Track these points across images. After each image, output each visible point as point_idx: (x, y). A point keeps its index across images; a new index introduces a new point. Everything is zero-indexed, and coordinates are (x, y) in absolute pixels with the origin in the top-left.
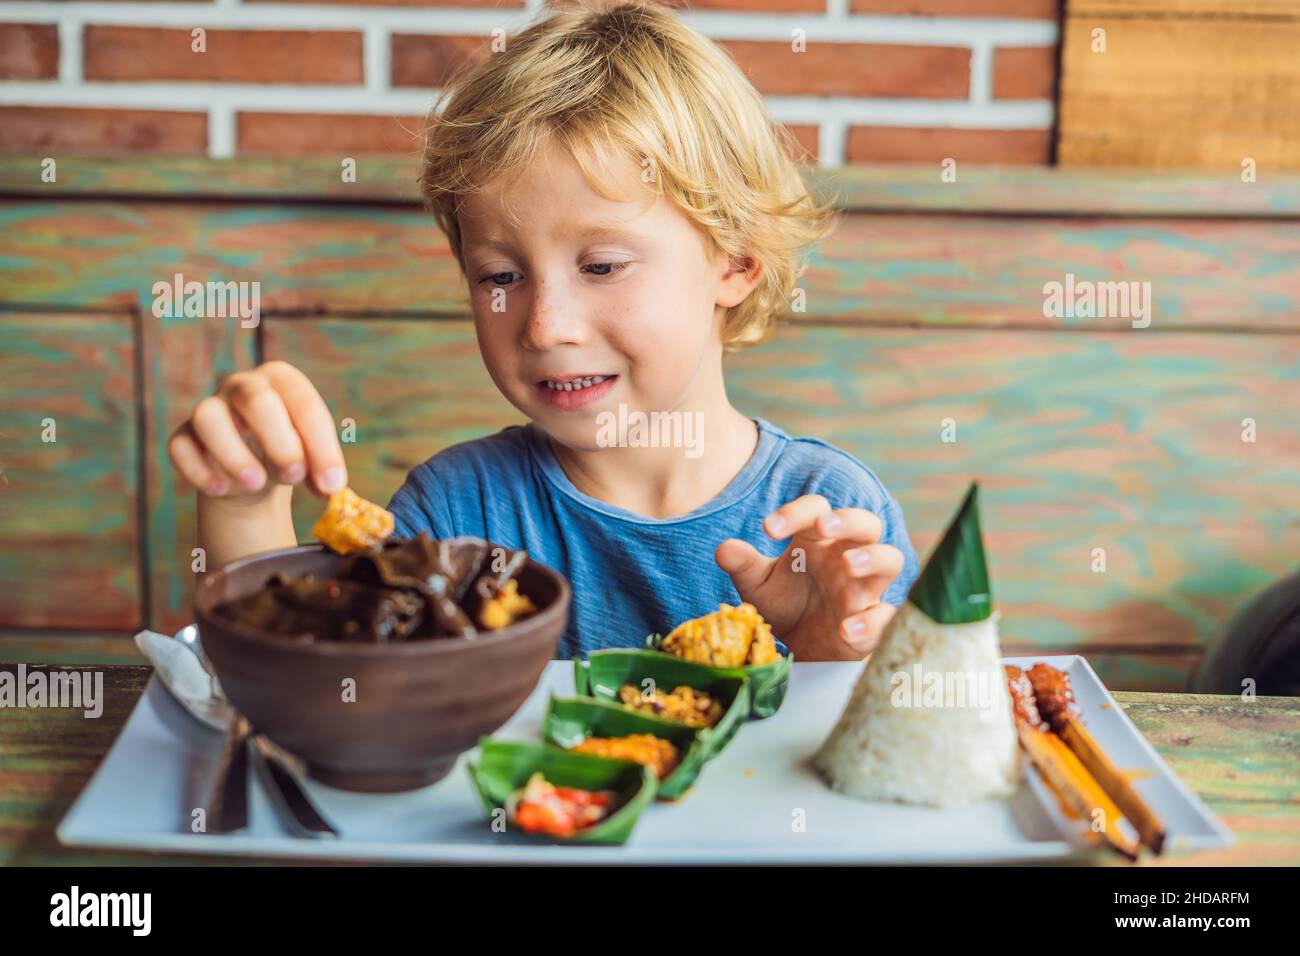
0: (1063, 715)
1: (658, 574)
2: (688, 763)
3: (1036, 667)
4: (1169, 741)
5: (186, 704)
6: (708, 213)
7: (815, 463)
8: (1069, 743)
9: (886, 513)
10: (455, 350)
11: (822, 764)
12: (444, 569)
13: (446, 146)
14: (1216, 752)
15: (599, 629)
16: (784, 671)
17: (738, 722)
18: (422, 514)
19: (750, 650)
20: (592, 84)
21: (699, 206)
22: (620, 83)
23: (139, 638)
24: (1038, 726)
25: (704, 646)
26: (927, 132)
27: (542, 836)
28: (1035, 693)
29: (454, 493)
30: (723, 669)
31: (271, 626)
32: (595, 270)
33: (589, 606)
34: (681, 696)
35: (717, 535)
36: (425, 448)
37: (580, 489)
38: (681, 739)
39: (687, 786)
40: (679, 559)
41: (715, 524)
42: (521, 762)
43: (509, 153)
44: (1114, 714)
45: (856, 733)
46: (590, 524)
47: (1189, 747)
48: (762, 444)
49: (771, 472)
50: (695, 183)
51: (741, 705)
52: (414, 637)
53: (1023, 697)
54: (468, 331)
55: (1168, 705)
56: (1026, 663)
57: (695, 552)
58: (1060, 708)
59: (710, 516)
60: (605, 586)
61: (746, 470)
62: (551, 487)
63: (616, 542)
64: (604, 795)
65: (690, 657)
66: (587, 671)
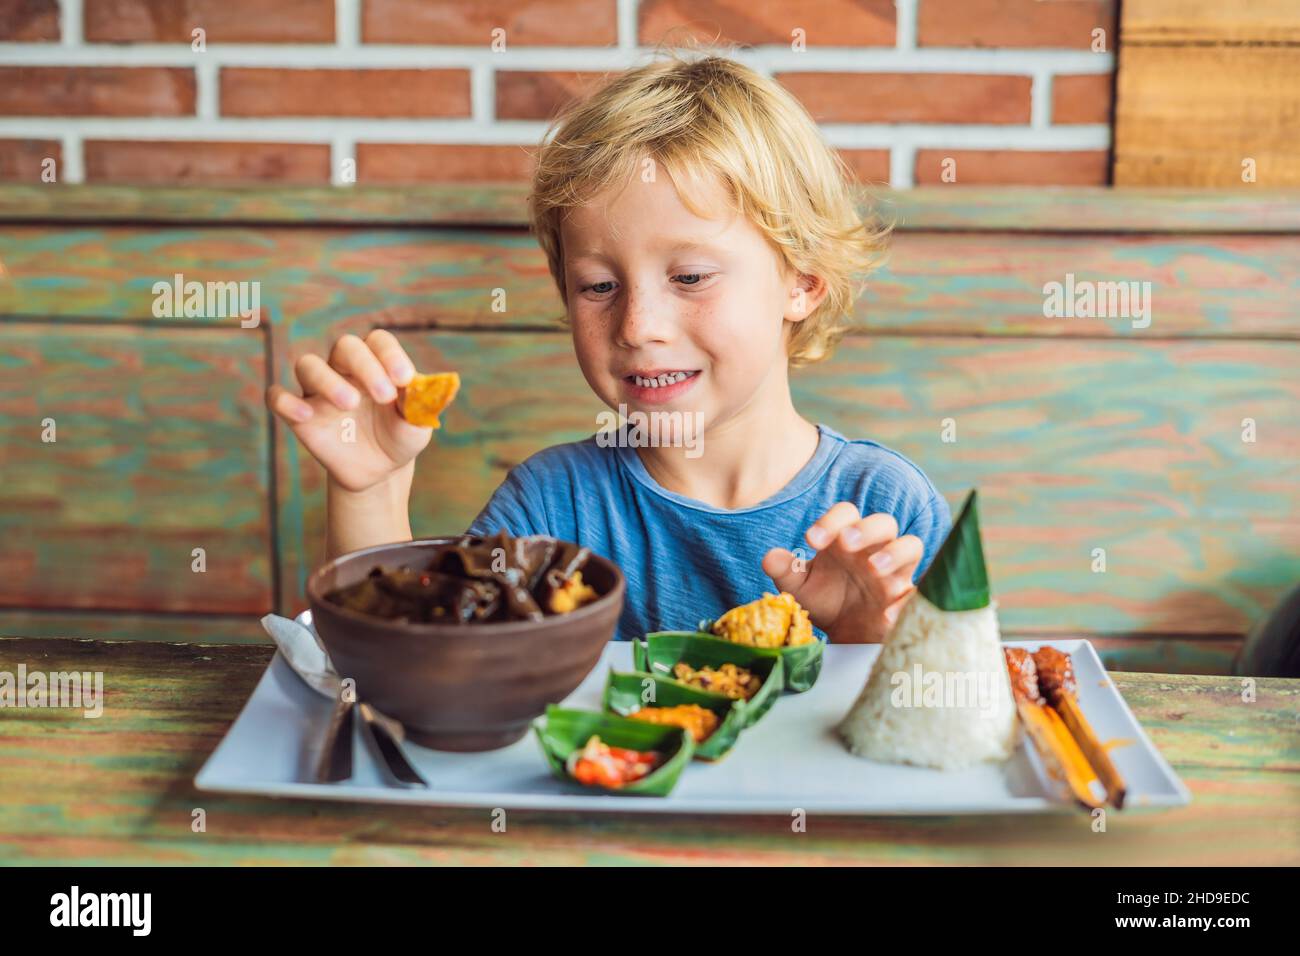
0: (1059, 691)
1: (730, 559)
2: (725, 728)
3: (1043, 649)
4: (1164, 716)
5: (303, 675)
6: (782, 233)
7: (869, 461)
8: (1062, 715)
9: (933, 505)
10: (553, 360)
11: (844, 732)
12: (520, 562)
13: (558, 165)
14: (1207, 725)
15: (677, 607)
16: (818, 652)
17: (774, 695)
18: (518, 506)
19: (788, 634)
20: (685, 116)
21: (774, 225)
22: (711, 117)
23: (264, 620)
24: (1035, 701)
25: (748, 629)
26: (991, 154)
27: (596, 787)
28: (1038, 672)
29: (548, 488)
30: (765, 649)
31: (373, 611)
32: (684, 280)
33: (668, 587)
34: (727, 673)
35: (782, 524)
36: (525, 448)
37: (661, 484)
38: (721, 707)
39: (725, 749)
40: (748, 545)
41: (781, 515)
42: (582, 726)
43: (612, 172)
44: (1109, 691)
45: (872, 704)
46: (668, 514)
47: (1181, 722)
48: (822, 445)
49: (830, 469)
50: (773, 207)
51: (776, 679)
52: (491, 620)
53: (1026, 675)
54: (566, 343)
55: (1170, 685)
56: (1033, 646)
57: (762, 538)
58: (1057, 686)
59: (776, 507)
60: (682, 569)
61: (808, 467)
62: (635, 481)
63: (692, 529)
64: (652, 754)
65: (735, 639)
66: (645, 650)
